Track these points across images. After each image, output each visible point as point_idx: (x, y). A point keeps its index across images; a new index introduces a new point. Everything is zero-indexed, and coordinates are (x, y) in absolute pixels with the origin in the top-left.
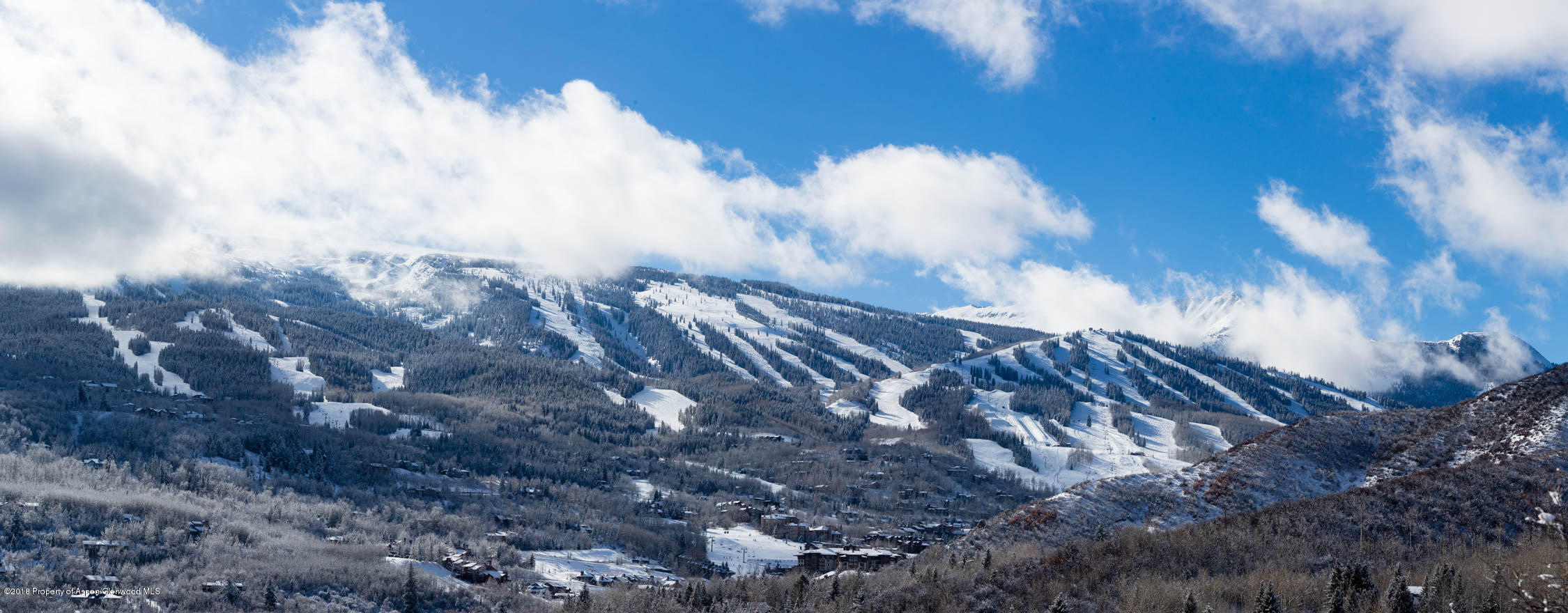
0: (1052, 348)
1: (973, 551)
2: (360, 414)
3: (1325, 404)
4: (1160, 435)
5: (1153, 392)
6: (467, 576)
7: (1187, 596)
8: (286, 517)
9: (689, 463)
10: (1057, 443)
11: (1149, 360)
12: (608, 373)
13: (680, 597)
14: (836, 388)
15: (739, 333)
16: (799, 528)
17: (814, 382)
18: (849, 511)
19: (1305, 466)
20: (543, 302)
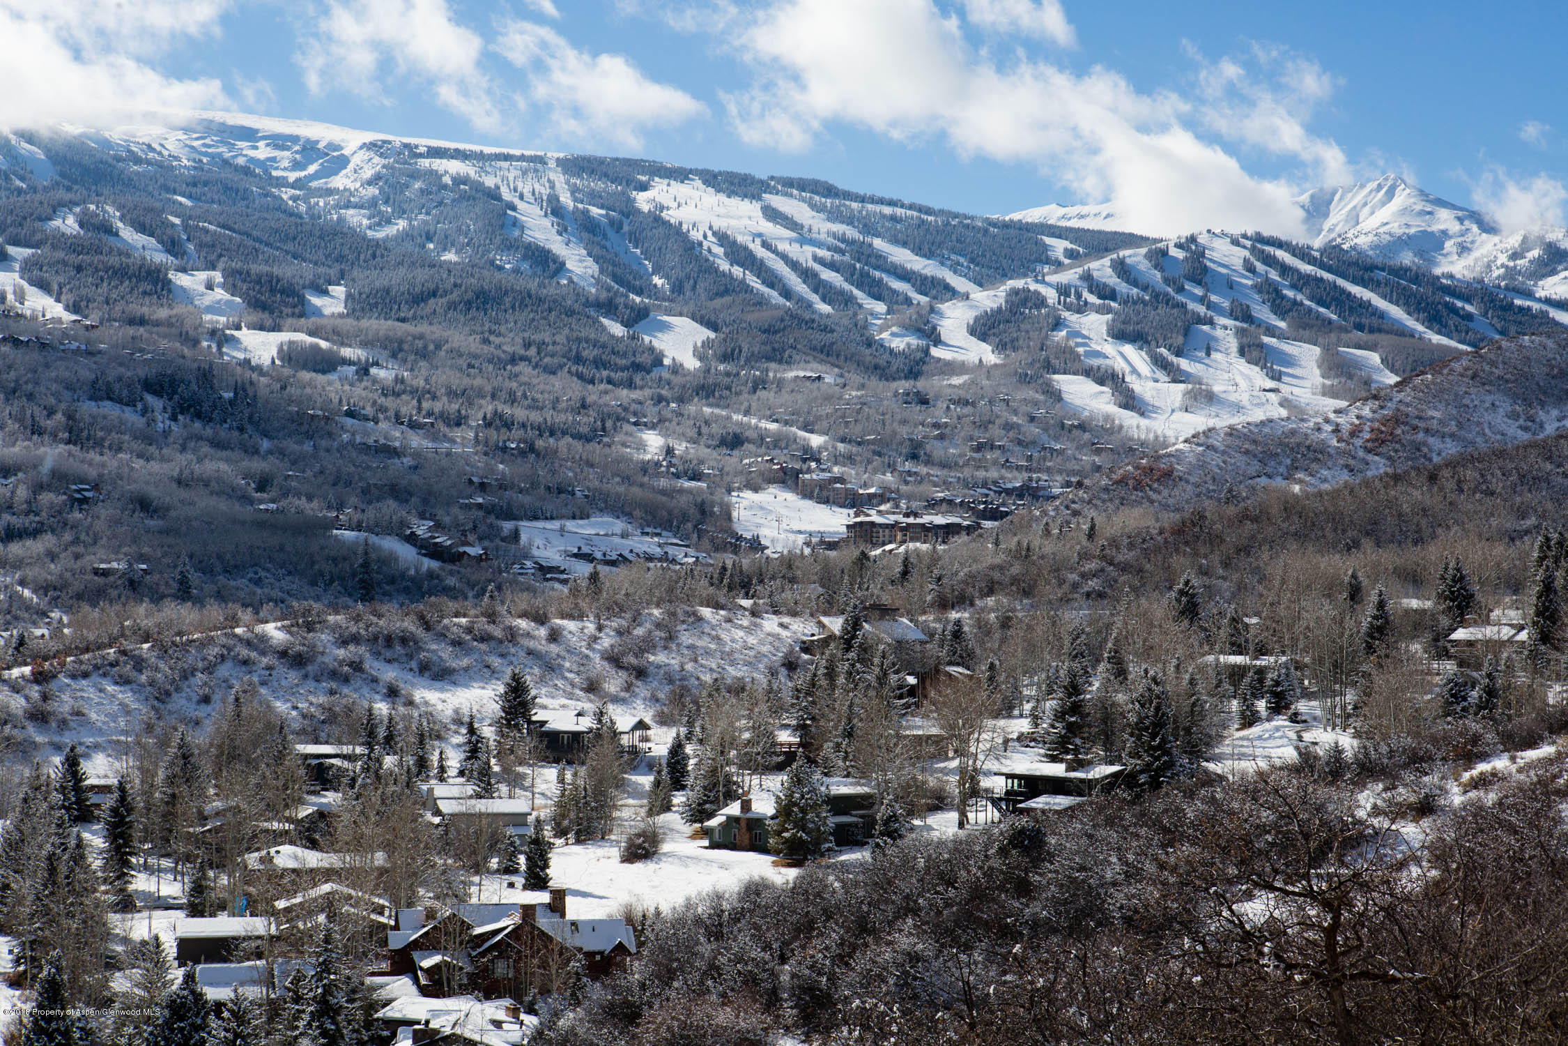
0: (1159, 256)
1: (1068, 518)
2: (289, 348)
3: (1519, 318)
4: (1300, 366)
5: (1290, 310)
6: (435, 552)
7: (1350, 573)
8: (200, 479)
9: (707, 410)
10: (1167, 379)
11: (1284, 269)
12: (604, 295)
13: (712, 578)
14: (888, 312)
15: (766, 245)
16: (847, 490)
17: (860, 306)
18: (907, 468)
19: (1497, 403)
20: (521, 205)
